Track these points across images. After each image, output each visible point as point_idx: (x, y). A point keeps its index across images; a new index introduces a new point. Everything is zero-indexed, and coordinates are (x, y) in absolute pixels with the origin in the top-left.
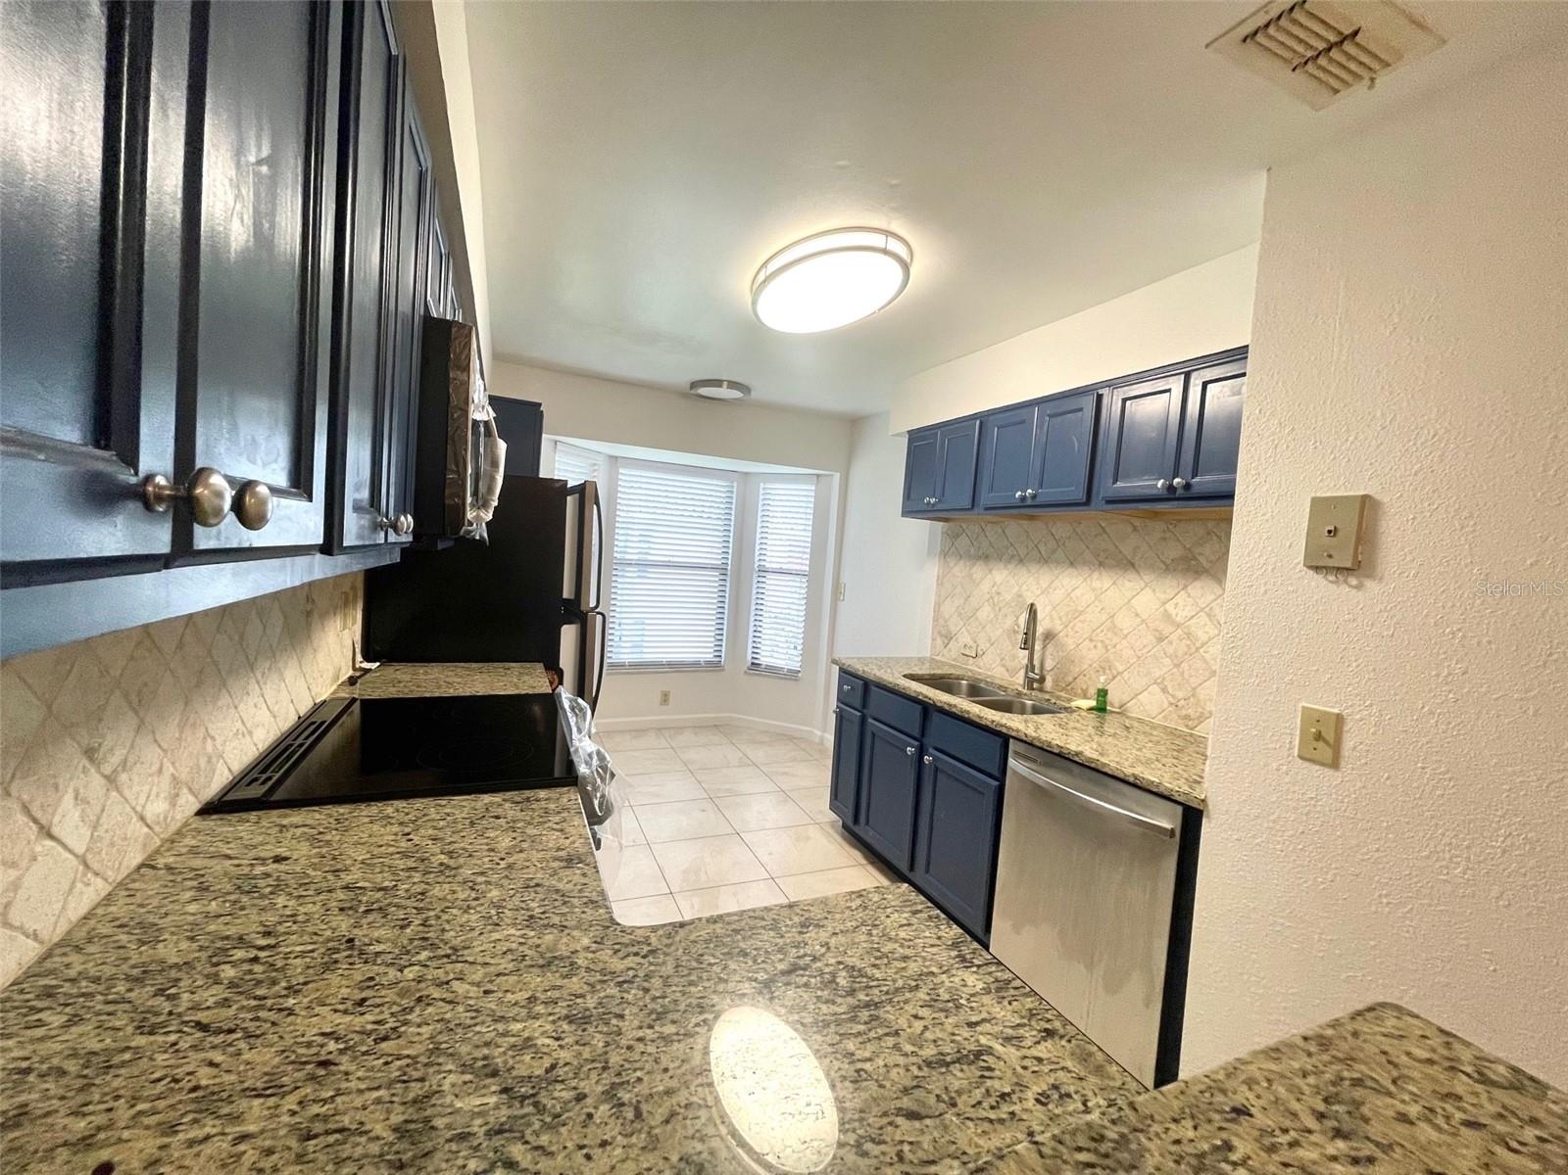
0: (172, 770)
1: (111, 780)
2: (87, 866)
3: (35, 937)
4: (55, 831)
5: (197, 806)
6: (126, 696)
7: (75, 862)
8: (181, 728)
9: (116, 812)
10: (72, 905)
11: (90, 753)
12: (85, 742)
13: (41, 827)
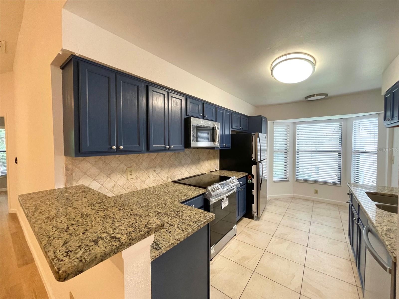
0: (167, 175)
1: (157, 174)
2: (154, 182)
3: (148, 186)
4: (150, 177)
5: (172, 181)
6: (159, 166)
7: (153, 181)
8: (168, 171)
9: (158, 177)
10: (152, 185)
11: (154, 171)
12: (154, 169)
13: (148, 176)
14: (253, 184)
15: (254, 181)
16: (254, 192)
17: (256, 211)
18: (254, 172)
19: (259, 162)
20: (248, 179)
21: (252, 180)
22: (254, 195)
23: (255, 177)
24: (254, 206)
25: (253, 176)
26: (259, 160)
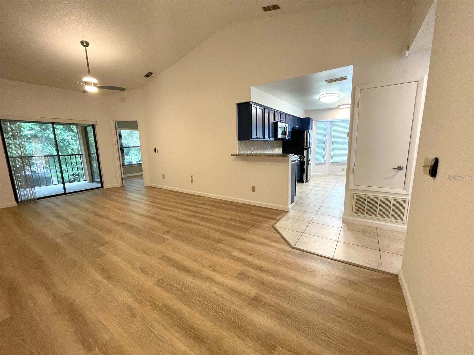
14: (305, 162)
15: (305, 160)
16: (305, 167)
17: (306, 178)
18: (305, 154)
19: (309, 148)
20: (302, 159)
21: (304, 159)
22: (304, 169)
23: (306, 157)
24: (305, 175)
25: (304, 157)
26: (308, 147)
